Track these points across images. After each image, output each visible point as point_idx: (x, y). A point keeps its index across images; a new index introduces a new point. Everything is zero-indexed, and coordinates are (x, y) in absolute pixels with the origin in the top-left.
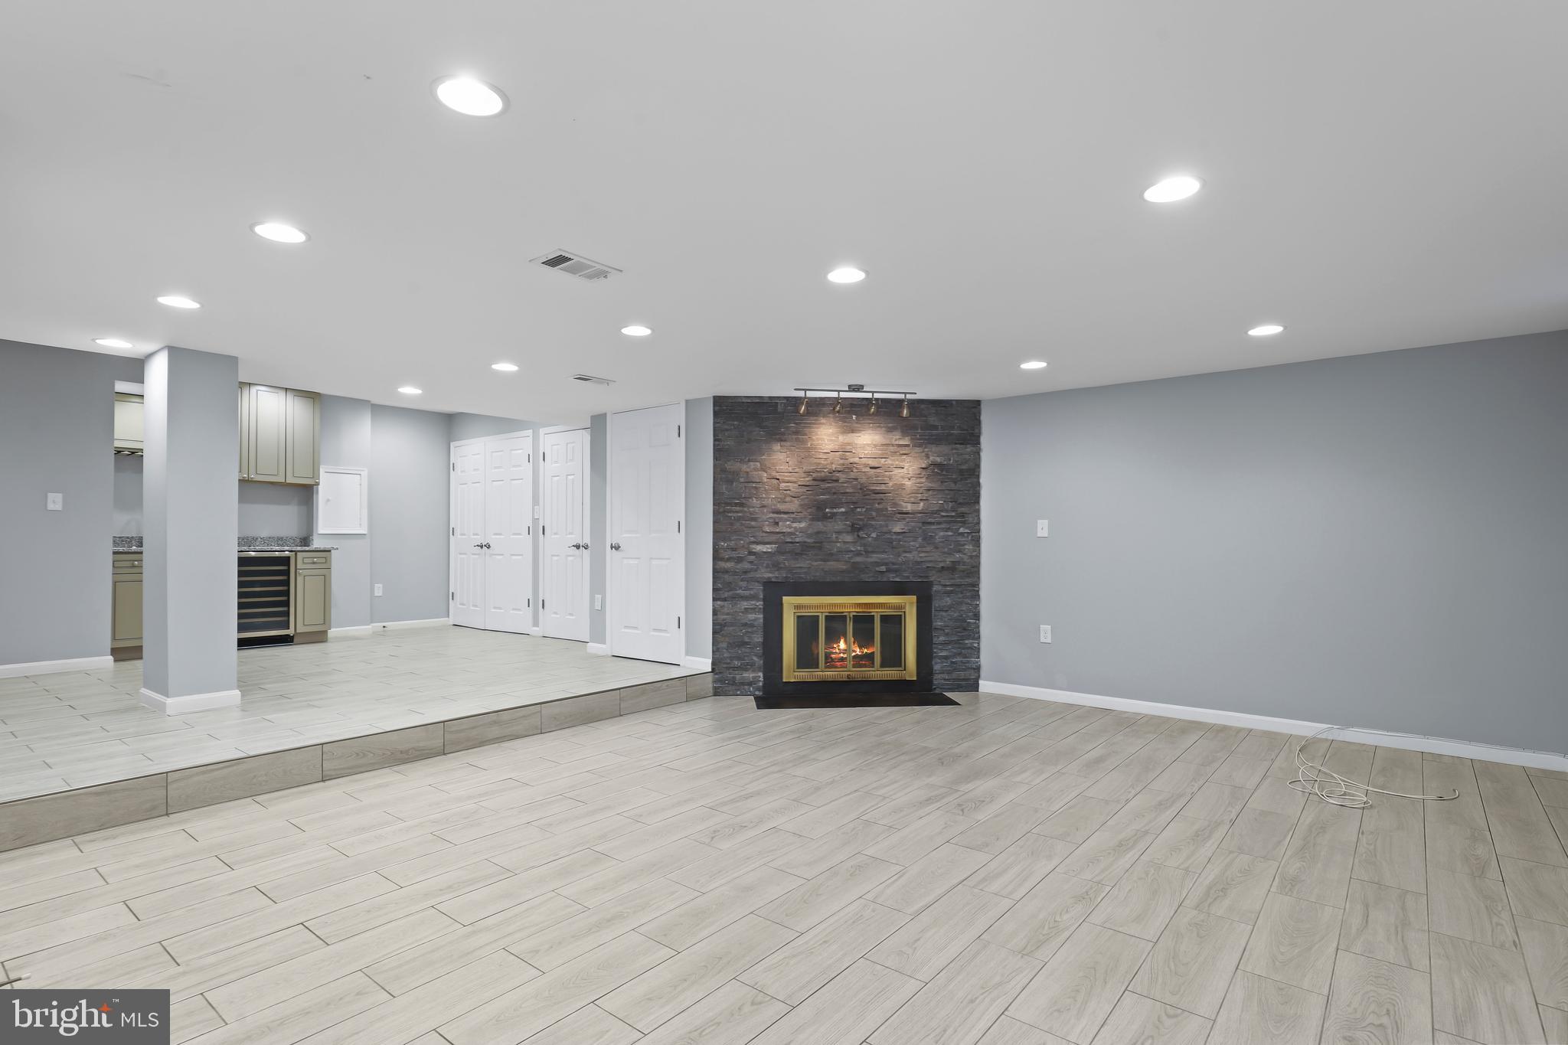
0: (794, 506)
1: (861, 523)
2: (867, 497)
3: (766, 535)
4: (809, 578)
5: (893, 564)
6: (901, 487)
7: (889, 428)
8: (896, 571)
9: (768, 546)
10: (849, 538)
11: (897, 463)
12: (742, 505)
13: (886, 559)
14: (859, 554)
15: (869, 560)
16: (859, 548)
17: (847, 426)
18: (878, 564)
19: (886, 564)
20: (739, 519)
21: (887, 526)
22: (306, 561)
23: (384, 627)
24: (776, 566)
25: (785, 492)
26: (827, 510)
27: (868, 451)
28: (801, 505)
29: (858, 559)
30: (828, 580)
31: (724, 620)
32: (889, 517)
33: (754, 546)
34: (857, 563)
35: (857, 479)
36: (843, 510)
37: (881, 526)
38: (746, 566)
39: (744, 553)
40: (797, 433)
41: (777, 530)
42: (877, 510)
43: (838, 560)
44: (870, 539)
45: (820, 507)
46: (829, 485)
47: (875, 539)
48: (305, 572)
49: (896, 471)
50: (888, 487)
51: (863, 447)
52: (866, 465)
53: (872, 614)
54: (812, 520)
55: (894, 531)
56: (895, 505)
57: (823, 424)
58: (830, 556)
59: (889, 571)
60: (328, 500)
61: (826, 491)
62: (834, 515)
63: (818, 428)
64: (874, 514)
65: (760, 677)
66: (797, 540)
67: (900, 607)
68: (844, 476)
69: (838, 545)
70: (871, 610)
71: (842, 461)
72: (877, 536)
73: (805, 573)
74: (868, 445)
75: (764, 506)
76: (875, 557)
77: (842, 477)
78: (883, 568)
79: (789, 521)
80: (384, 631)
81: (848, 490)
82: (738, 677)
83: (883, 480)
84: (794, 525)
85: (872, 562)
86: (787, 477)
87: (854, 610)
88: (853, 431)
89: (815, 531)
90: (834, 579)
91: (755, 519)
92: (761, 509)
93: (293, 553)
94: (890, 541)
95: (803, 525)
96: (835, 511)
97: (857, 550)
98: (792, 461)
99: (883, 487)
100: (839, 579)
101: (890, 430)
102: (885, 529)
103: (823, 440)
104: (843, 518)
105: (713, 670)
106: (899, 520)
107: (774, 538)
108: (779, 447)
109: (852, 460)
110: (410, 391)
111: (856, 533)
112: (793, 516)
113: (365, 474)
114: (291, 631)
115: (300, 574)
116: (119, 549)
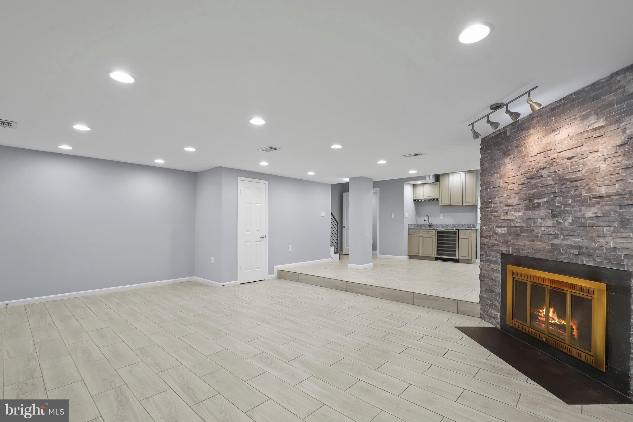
0: (515, 200)
1: (558, 210)
2: (564, 186)
3: (503, 221)
4: (525, 254)
5: (587, 248)
6: (595, 171)
7: (583, 116)
8: (588, 255)
9: (503, 229)
10: (549, 223)
11: (592, 147)
12: (490, 203)
13: (579, 242)
14: (556, 237)
15: (566, 243)
16: (557, 232)
17: (548, 129)
18: (572, 247)
19: (580, 248)
20: (491, 211)
21: (581, 211)
22: (462, 233)
24: (506, 243)
25: (511, 191)
26: (535, 201)
27: (566, 144)
28: (519, 199)
29: (556, 241)
30: (536, 257)
31: (484, 274)
32: (584, 203)
33: (496, 229)
34: (556, 245)
35: (556, 172)
36: (545, 200)
37: (575, 211)
38: (493, 241)
39: (491, 233)
40: (516, 147)
41: (507, 218)
42: (573, 197)
43: (541, 241)
44: (566, 224)
45: (530, 199)
46: (537, 181)
47: (571, 224)
48: (462, 237)
49: (591, 156)
50: (582, 173)
51: (561, 142)
52: (563, 158)
53: (566, 292)
54: (526, 210)
55: (587, 215)
56: (590, 190)
57: (532, 134)
58: (536, 238)
59: (582, 254)
61: (536, 186)
62: (539, 204)
63: (529, 138)
64: (570, 201)
65: (497, 315)
66: (517, 225)
67: (590, 291)
68: (547, 172)
69: (543, 228)
70: (563, 288)
71: (545, 160)
72: (572, 220)
73: (522, 250)
74: (565, 139)
75: (500, 203)
76: (570, 241)
77: (544, 172)
78: (577, 252)
79: (512, 211)
81: (549, 183)
82: (489, 311)
83: (577, 168)
84: (516, 214)
85: (567, 245)
86: (511, 180)
87: (549, 285)
88: (554, 131)
89: (527, 218)
90: (540, 257)
91: (496, 211)
92: (500, 204)
93: (458, 230)
94: (584, 225)
95: (521, 214)
96: (540, 201)
97: (556, 234)
98: (515, 168)
99: (579, 175)
100: (542, 257)
101: (585, 118)
102: (579, 214)
103: (532, 146)
104: (546, 206)
105: (480, 302)
106: (594, 205)
107: (505, 224)
108: (508, 160)
109: (551, 157)
111: (556, 219)
112: (516, 207)
114: (456, 258)
115: (460, 238)
116: (410, 228)
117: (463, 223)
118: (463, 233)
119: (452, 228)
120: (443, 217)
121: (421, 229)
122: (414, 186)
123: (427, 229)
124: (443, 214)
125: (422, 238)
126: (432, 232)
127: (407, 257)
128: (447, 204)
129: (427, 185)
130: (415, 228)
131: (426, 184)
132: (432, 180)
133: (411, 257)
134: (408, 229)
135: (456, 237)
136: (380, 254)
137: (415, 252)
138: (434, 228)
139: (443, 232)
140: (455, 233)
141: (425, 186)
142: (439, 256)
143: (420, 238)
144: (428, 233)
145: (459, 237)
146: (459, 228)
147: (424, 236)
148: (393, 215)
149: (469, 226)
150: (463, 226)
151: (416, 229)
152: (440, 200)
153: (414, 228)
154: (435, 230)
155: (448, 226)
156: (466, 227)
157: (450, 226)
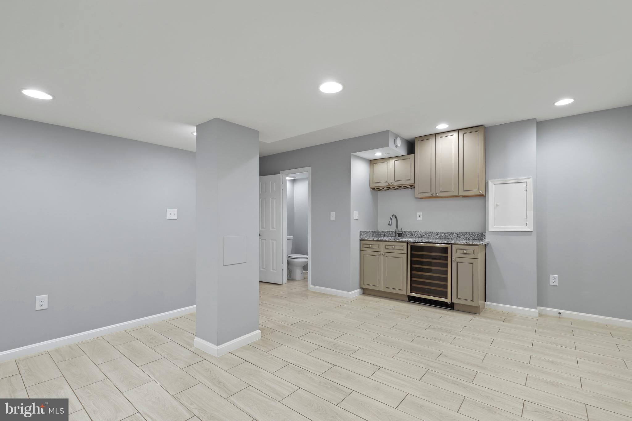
22: (459, 251)
23: (560, 313)
48: (458, 260)
60: (497, 205)
80: (560, 317)
93: (450, 245)
110: (565, 102)
113: (530, 181)
114: (448, 300)
115: (455, 261)
116: (363, 238)
117: (459, 230)
118: (461, 251)
119: (438, 241)
120: (421, 219)
121: (382, 241)
122: (372, 162)
123: (392, 241)
124: (421, 213)
125: (384, 258)
126: (401, 248)
127: (358, 291)
128: (429, 195)
129: (393, 161)
130: (372, 239)
131: (391, 158)
132: (401, 150)
133: (366, 292)
134: (361, 240)
135: (446, 258)
136: (312, 284)
137: (371, 284)
138: (404, 240)
139: (421, 248)
140: (445, 250)
141: (389, 162)
142: (415, 295)
143: (380, 257)
144: (393, 249)
145: (454, 259)
146: (453, 242)
147: (387, 254)
148: (333, 216)
149: (469, 236)
150: (460, 235)
151: (373, 241)
152: (416, 186)
153: (370, 239)
154: (408, 243)
155: (431, 235)
156: (463, 237)
157: (435, 236)
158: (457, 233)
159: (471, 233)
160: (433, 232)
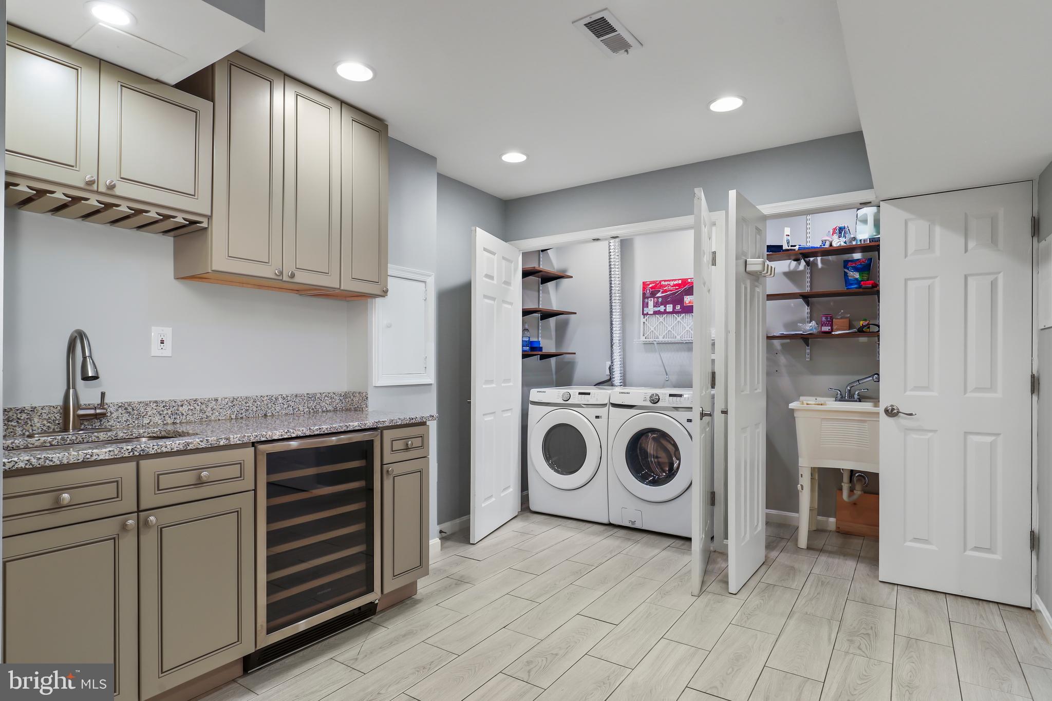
22: (396, 444)
48: (396, 468)
93: (377, 434)
113: (431, 281)
114: (376, 595)
118: (401, 444)
120: (167, 350)
123: (197, 451)
125: (150, 540)
126: (234, 472)
128: (266, 272)
145: (388, 469)
154: (256, 446)
155: (209, 409)
156: (301, 409)
157: (223, 412)
158: (287, 396)
159: (319, 395)
160: (216, 400)
